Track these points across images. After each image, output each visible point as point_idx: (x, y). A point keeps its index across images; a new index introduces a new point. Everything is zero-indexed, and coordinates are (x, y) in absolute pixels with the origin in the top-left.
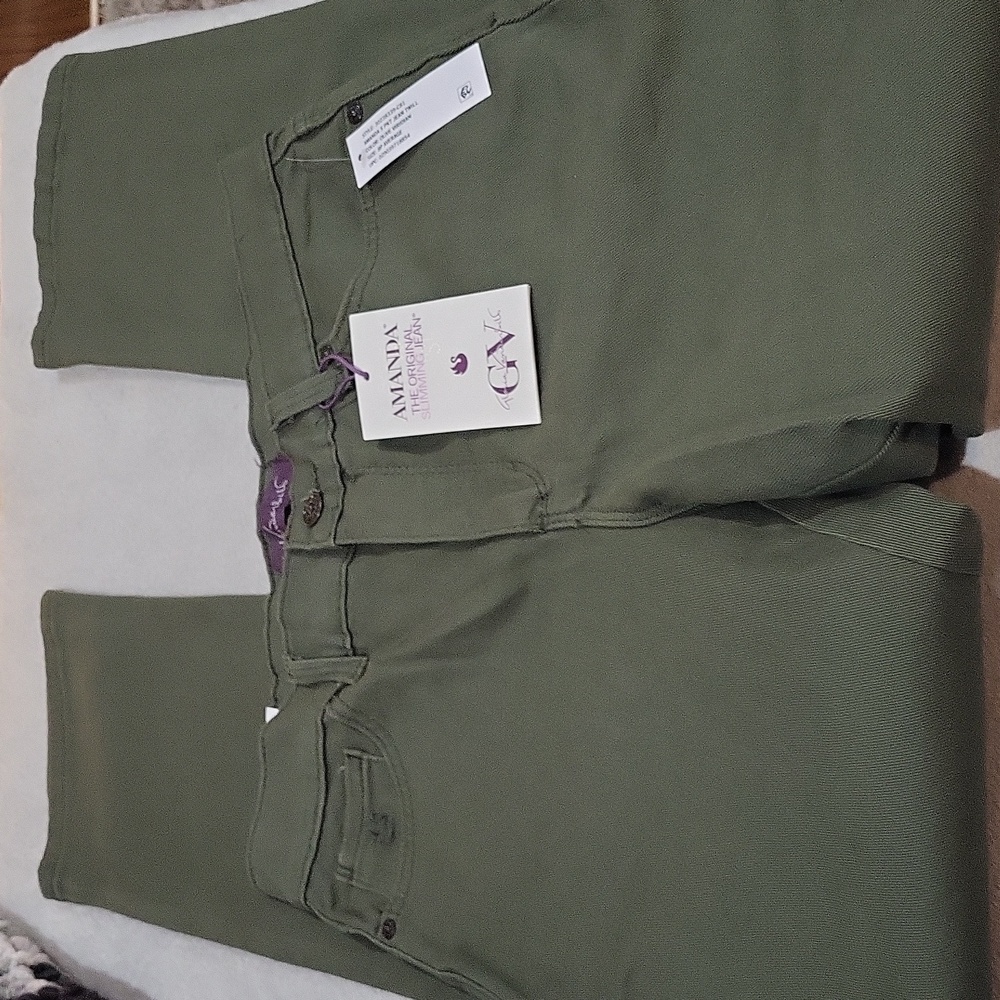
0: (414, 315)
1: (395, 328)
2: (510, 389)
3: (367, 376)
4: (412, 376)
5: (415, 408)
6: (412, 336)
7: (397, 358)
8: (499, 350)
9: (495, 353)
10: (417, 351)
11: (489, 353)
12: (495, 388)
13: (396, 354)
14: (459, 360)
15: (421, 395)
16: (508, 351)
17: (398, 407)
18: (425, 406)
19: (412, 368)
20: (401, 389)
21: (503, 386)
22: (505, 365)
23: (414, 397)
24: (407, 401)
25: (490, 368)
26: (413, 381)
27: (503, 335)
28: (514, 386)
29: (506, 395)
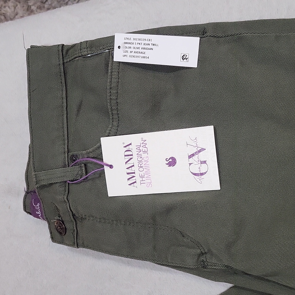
0: (142, 139)
1: (131, 144)
2: (202, 174)
3: (111, 167)
4: (141, 167)
5: (142, 182)
6: (141, 148)
7: (131, 158)
8: (196, 156)
9: (193, 157)
10: (144, 155)
11: (190, 157)
12: (192, 173)
14: (171, 160)
15: (146, 176)
16: (202, 156)
17: (131, 182)
18: (149, 181)
19: (141, 163)
20: (134, 173)
21: (199, 172)
22: (200, 163)
23: (142, 177)
24: (137, 178)
25: (190, 164)
26: (141, 169)
27: (199, 149)
28: (205, 173)
29: (200, 177)
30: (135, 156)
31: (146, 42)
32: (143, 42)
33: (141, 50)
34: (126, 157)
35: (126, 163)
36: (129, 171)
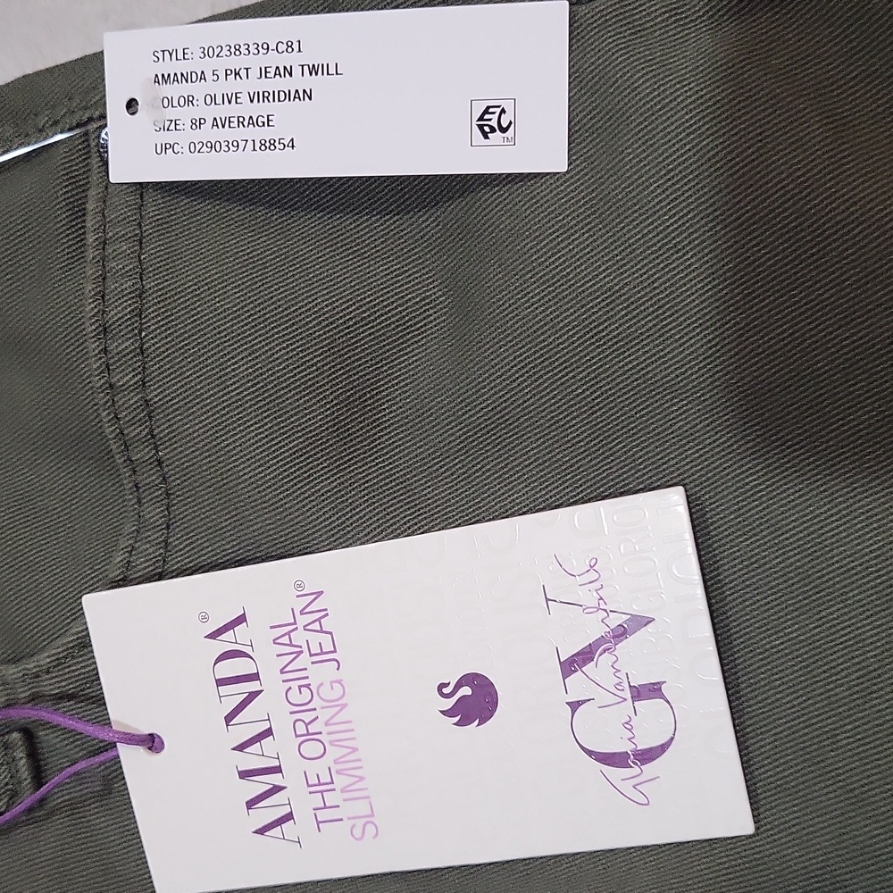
0: (299, 585)
1: (241, 619)
2: (647, 756)
4: (310, 736)
5: (322, 815)
6: (299, 637)
7: (253, 696)
8: (604, 660)
9: (588, 668)
10: (319, 675)
11: (570, 666)
12: (590, 753)
13: (252, 686)
14: (466, 691)
15: (340, 781)
17: (264, 815)
18: (361, 808)
19: (307, 717)
20: (278, 770)
21: (627, 747)
22: (628, 695)
23: (320, 787)
24: (296, 796)
25: (573, 706)
26: (312, 749)
27: (615, 620)
28: (663, 748)
29: (636, 770)
30: (271, 682)
31: (274, 60)
32: (256, 62)
33: (246, 109)
34: (224, 690)
35: (229, 718)
36: (250, 760)
